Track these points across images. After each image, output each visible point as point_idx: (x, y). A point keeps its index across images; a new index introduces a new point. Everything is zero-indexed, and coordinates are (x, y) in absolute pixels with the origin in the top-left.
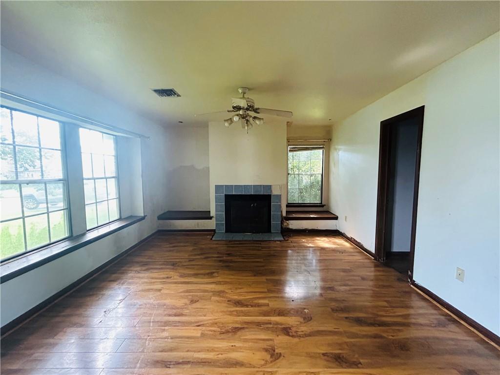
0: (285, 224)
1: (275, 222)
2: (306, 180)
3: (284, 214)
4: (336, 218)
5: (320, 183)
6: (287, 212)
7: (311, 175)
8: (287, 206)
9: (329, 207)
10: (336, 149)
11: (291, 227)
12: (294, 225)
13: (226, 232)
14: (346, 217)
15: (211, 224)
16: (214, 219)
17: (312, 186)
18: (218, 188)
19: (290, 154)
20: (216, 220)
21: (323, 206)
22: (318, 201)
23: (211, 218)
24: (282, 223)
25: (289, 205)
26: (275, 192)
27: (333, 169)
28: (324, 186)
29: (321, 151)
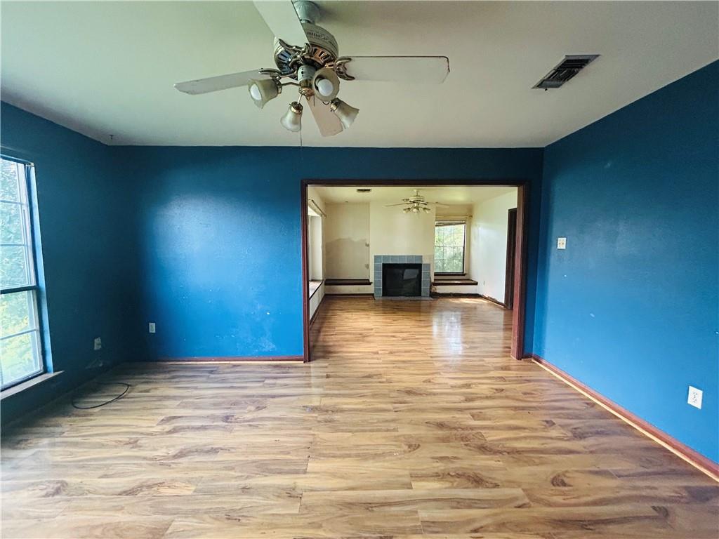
0: (433, 289)
1: (425, 287)
2: (449, 252)
3: (433, 281)
4: (476, 284)
5: (462, 255)
6: (435, 280)
7: (454, 248)
8: (435, 275)
9: (469, 274)
10: (476, 225)
11: (438, 291)
12: (441, 289)
13: (383, 296)
14: (485, 283)
15: (369, 289)
16: (372, 285)
17: (454, 257)
18: (376, 258)
19: (436, 228)
20: (375, 285)
21: (464, 275)
22: (459, 271)
23: (370, 284)
24: (430, 288)
25: (436, 274)
26: (425, 262)
27: (473, 242)
28: (465, 257)
29: (463, 226)
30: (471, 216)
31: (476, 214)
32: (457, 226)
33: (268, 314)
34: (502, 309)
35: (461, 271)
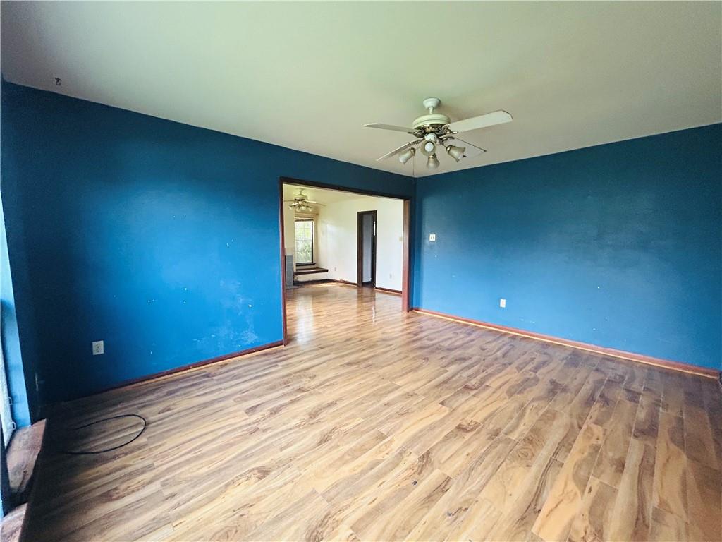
0: (295, 278)
3: (295, 271)
4: (327, 271)
5: (311, 247)
6: (297, 270)
7: (305, 241)
8: (296, 266)
9: (318, 265)
10: (323, 222)
11: (299, 280)
12: (302, 278)
14: (335, 269)
21: (314, 264)
22: (309, 261)
24: (293, 278)
25: (298, 265)
26: (288, 254)
27: (321, 236)
28: (314, 250)
29: (311, 222)
30: (317, 214)
31: (322, 211)
32: (307, 222)
33: (250, 306)
34: (355, 288)
35: (311, 261)
